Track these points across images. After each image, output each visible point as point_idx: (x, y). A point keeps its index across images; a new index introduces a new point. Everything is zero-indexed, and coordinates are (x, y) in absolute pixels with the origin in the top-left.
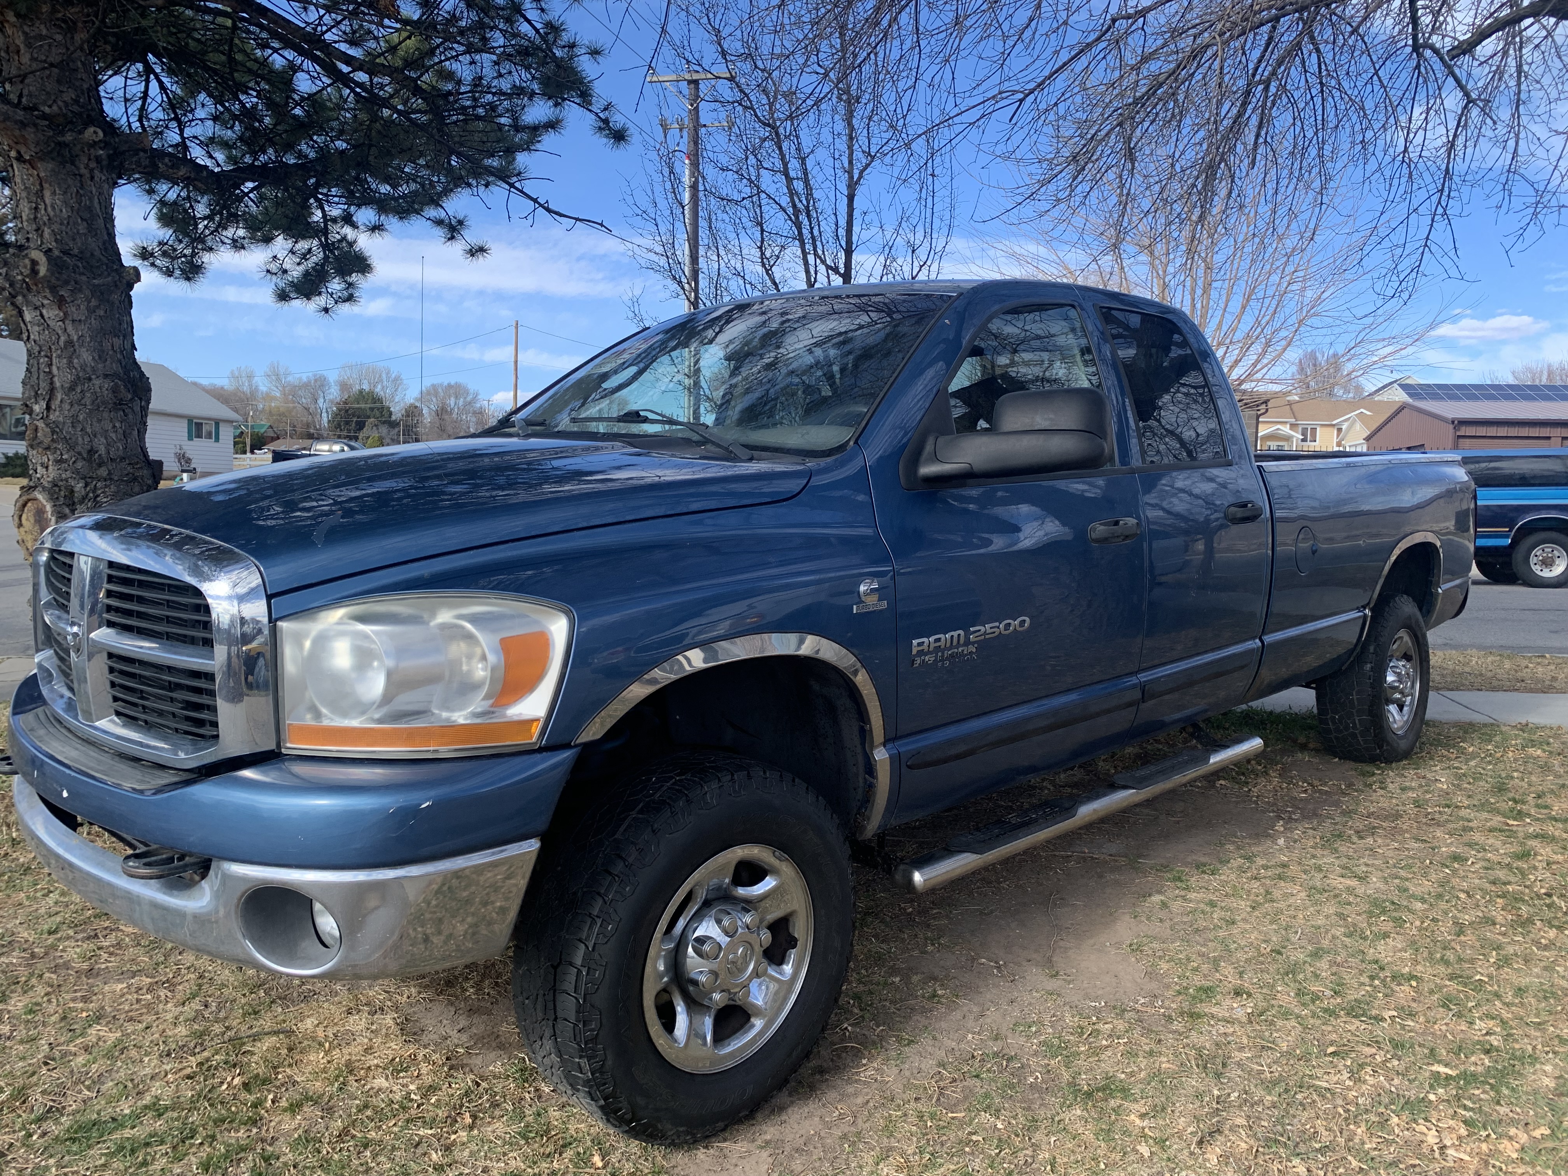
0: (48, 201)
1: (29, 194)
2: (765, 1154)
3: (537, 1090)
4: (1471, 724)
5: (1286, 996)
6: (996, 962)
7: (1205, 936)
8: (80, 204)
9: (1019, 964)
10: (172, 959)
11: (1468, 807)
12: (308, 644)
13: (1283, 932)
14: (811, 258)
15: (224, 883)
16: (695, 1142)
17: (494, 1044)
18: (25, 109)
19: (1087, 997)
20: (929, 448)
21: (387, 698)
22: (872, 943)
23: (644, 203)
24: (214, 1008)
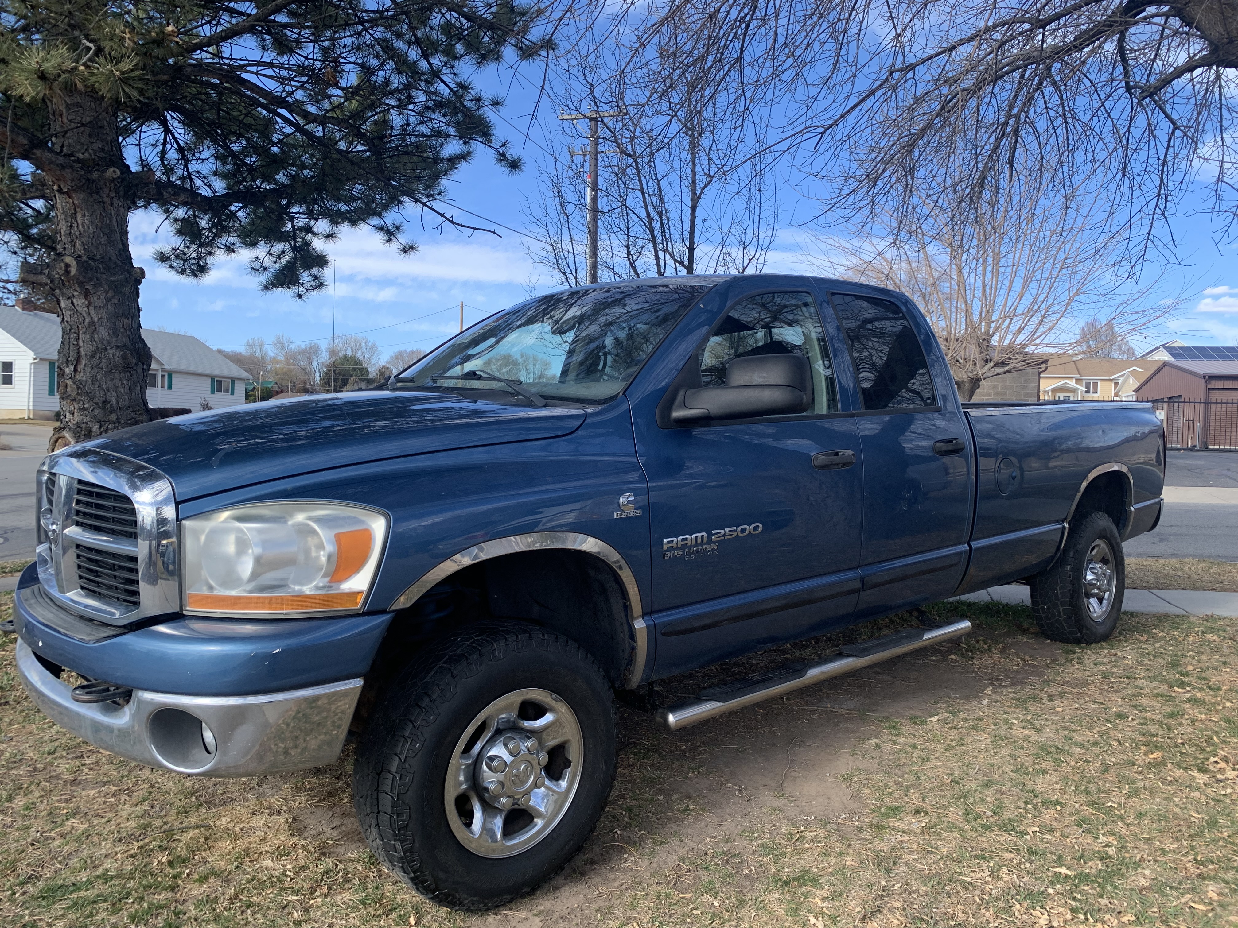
0: (79, 222)
1: (66, 216)
2: (537, 920)
3: (379, 870)
4: (1167, 615)
5: (955, 814)
6: (740, 787)
7: (903, 770)
8: (102, 223)
9: (757, 788)
10: (134, 774)
11: (1144, 678)
12: (203, 538)
13: (965, 768)
14: (661, 254)
15: (138, 707)
16: (487, 910)
17: (356, 839)
18: (65, 155)
19: (803, 812)
20: (680, 398)
21: (254, 575)
22: (648, 770)
23: (539, 214)
24: (157, 809)
